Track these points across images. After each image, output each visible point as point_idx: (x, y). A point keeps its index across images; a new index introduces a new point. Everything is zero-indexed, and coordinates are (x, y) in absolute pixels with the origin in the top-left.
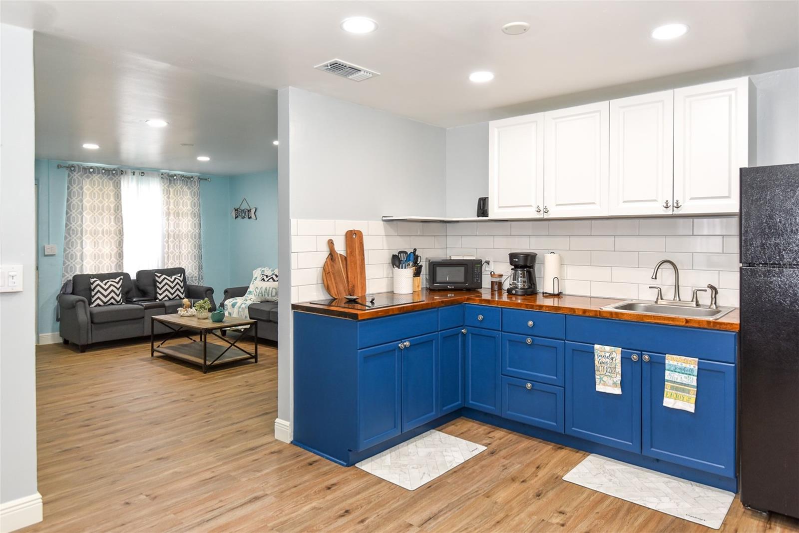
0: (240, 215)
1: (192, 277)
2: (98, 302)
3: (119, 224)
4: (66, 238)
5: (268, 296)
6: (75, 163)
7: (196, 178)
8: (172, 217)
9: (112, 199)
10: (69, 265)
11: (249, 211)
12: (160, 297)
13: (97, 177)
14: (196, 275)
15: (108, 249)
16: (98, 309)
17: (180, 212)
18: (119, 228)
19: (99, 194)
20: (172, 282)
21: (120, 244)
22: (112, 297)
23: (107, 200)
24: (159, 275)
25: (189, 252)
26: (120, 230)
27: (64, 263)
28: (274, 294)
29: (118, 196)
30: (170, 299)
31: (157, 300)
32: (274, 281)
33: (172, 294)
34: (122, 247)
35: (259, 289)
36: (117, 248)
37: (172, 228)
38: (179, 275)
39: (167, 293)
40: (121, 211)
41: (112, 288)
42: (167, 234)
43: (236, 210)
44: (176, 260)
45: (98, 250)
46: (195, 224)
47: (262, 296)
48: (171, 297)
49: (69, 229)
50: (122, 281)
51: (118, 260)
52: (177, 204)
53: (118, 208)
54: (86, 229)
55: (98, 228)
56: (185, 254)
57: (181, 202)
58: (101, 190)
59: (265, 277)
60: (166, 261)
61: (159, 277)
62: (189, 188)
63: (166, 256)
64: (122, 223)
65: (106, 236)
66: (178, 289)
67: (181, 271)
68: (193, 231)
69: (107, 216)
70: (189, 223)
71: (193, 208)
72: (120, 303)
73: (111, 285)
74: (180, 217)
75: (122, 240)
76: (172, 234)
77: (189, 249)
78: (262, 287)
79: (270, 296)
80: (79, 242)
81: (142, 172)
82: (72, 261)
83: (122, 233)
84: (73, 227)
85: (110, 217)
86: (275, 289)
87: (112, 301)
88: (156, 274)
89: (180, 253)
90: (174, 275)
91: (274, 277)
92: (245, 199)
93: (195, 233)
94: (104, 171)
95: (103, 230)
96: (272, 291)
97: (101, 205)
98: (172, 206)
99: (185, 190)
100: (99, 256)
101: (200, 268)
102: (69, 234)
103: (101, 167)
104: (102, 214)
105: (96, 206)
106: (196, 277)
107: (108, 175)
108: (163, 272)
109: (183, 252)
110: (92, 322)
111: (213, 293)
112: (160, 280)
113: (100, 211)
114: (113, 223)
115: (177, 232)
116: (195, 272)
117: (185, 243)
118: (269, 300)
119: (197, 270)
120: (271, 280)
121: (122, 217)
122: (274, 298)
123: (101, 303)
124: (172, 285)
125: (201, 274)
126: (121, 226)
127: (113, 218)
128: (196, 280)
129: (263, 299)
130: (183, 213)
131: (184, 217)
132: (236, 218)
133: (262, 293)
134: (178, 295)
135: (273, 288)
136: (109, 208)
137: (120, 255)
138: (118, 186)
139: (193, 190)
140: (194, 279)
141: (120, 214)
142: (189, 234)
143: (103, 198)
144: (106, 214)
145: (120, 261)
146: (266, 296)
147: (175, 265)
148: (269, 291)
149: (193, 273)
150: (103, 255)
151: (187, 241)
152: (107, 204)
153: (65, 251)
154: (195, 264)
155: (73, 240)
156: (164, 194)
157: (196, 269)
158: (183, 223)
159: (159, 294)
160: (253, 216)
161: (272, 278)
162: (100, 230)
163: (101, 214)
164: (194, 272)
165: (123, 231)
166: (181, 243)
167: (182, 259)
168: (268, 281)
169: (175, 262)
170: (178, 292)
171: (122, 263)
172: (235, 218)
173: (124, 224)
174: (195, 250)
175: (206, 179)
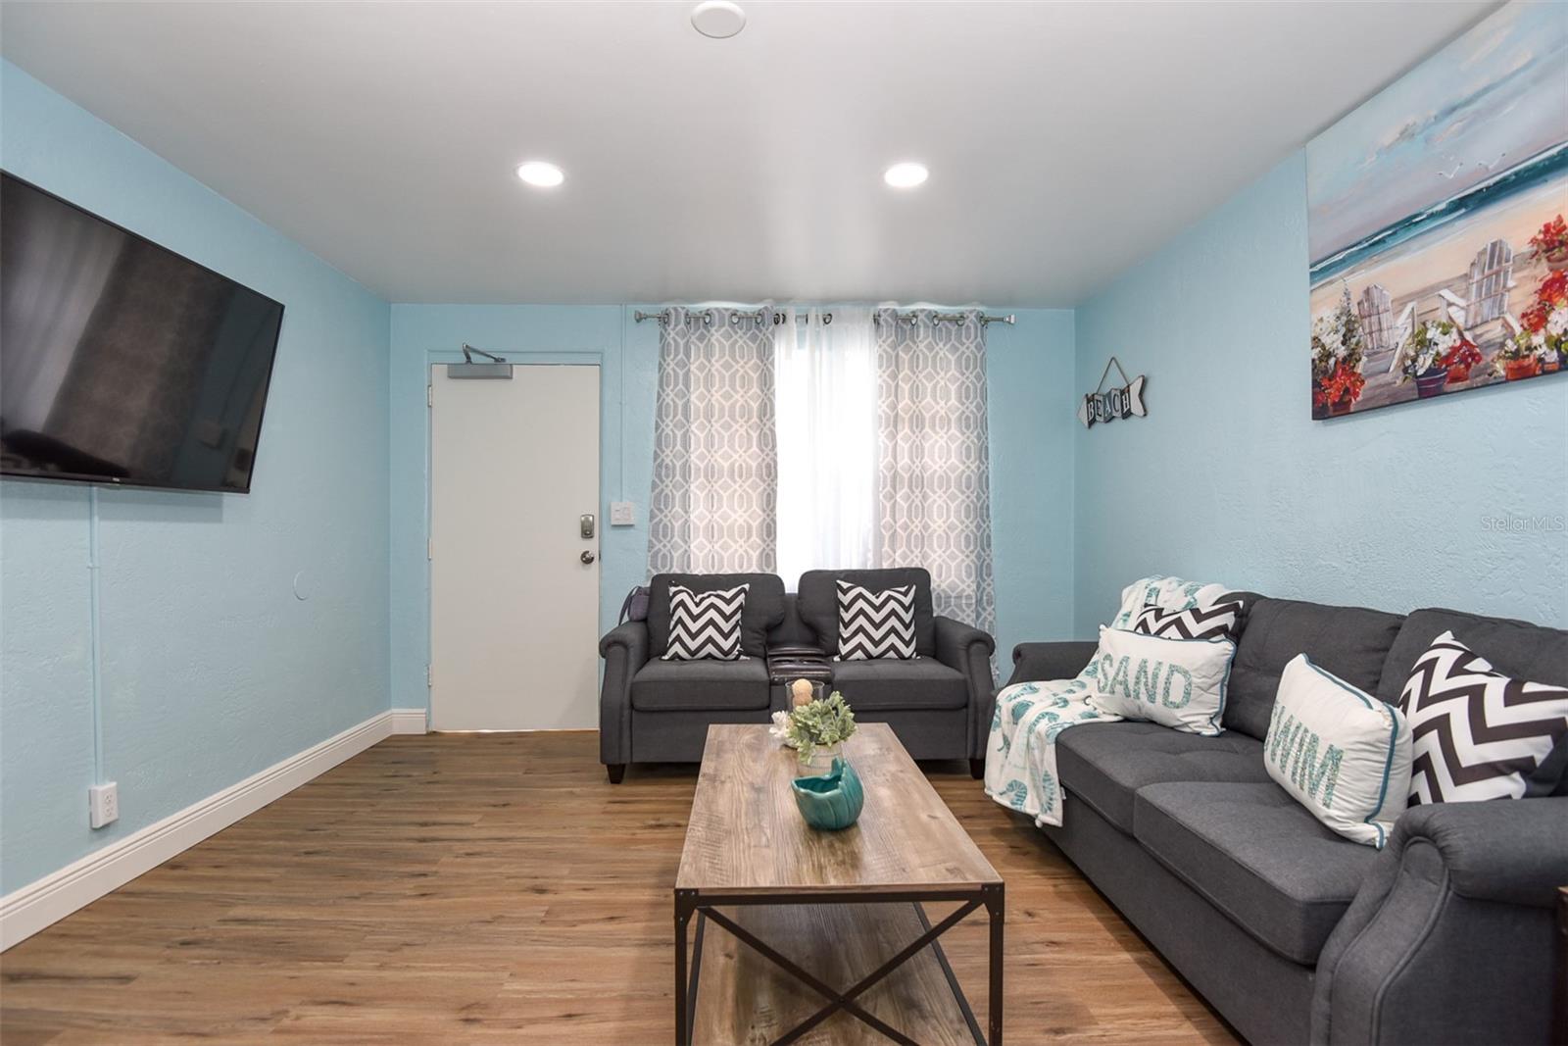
0: (1101, 412)
1: (959, 597)
2: (677, 648)
3: (767, 450)
4: (654, 486)
5: (1152, 698)
6: (670, 306)
7: (972, 317)
8: (905, 430)
9: (755, 389)
10: (660, 550)
11: (1122, 393)
12: (844, 649)
13: (717, 335)
14: (968, 591)
15: (741, 514)
16: (674, 667)
17: (927, 416)
18: (768, 460)
19: (722, 378)
20: (878, 609)
21: (770, 502)
22: (710, 640)
23: (742, 392)
24: (845, 585)
25: (951, 527)
26: (768, 466)
27: (651, 546)
28: (1176, 696)
29: (766, 381)
30: (870, 657)
31: (836, 659)
32: (1187, 635)
33: (876, 644)
34: (773, 509)
35: (1116, 665)
36: (764, 511)
37: (904, 461)
38: (903, 590)
39: (861, 638)
40: (772, 415)
41: (712, 613)
42: (889, 475)
43: (1088, 401)
44: (913, 548)
45: (721, 517)
46: (968, 448)
47: (1128, 695)
48: (875, 651)
49: (660, 466)
50: (743, 595)
51: (764, 541)
52: (916, 393)
53: (766, 411)
54: (696, 465)
55: (719, 460)
56: (940, 531)
57: (929, 386)
58: (727, 366)
59: (1150, 617)
60: (886, 548)
61: (845, 592)
62: (954, 349)
63: (887, 535)
64: (774, 447)
65: (740, 482)
66: (893, 630)
67: (917, 578)
68: (962, 467)
69: (742, 431)
70: (953, 447)
71: (963, 404)
72: (731, 657)
73: (712, 606)
74: (927, 429)
75: (774, 491)
76: (906, 476)
77: (952, 519)
78: (1126, 659)
79: (1159, 699)
80: (678, 495)
81: (827, 314)
82: (665, 542)
83: (773, 474)
84: (667, 461)
85: (748, 433)
86: (1185, 673)
87: (710, 648)
88: (838, 581)
89: (926, 527)
90: (888, 589)
91: (1188, 619)
92: (1113, 359)
93: (968, 472)
94: (735, 320)
95: (732, 466)
96: (1168, 682)
97: (727, 405)
98: (905, 402)
99: (941, 354)
100: (721, 529)
101: (982, 571)
102: (659, 476)
103: (727, 310)
104: (731, 427)
105: (717, 406)
106: (969, 597)
107: (749, 330)
108: (857, 577)
109: (934, 526)
110: (632, 706)
111: (991, 654)
112: (846, 599)
113: (727, 418)
114: (755, 448)
115: (917, 472)
116: (968, 582)
117: (940, 502)
118: (1154, 719)
119: (973, 578)
120: (1173, 631)
121: (773, 432)
122: (1178, 713)
123: (683, 653)
124: (877, 617)
125: (988, 589)
126: (771, 454)
127: (755, 435)
128: (969, 605)
129: (1130, 707)
130: (933, 417)
131: (937, 428)
132: (1091, 423)
133: (1125, 683)
134: (892, 647)
135: (1173, 669)
136: (746, 411)
137: (770, 531)
138: (765, 354)
139: (963, 353)
140: (964, 601)
141: (769, 424)
142: (953, 476)
143: (733, 386)
144: (740, 428)
145: (768, 545)
146: (1144, 698)
147: (913, 560)
148: (1155, 676)
149: (962, 586)
150: (731, 528)
151: (945, 497)
152: (741, 401)
153: (652, 517)
154: (967, 561)
155: (667, 491)
156: (880, 366)
157: (969, 576)
158: (933, 446)
159: (843, 639)
160: (1136, 407)
161: (1179, 624)
162: (726, 465)
163: (727, 427)
164: (963, 582)
165: (775, 468)
166: (930, 501)
167: (931, 547)
168: (1158, 633)
169: (912, 552)
170: (893, 639)
171: (774, 550)
172: (1086, 424)
173: (779, 449)
174: (967, 522)
175: (1002, 320)
